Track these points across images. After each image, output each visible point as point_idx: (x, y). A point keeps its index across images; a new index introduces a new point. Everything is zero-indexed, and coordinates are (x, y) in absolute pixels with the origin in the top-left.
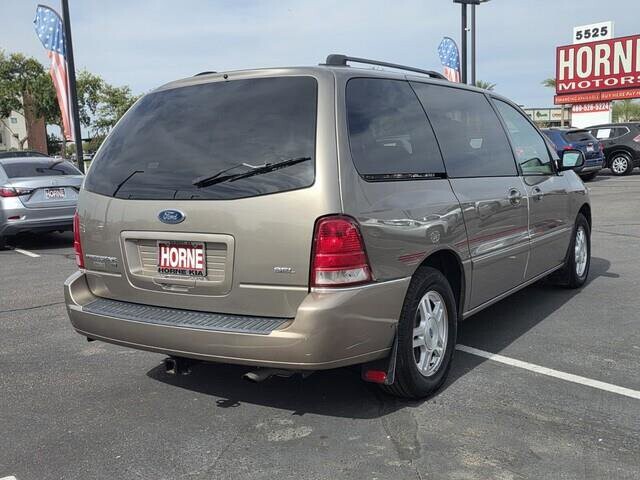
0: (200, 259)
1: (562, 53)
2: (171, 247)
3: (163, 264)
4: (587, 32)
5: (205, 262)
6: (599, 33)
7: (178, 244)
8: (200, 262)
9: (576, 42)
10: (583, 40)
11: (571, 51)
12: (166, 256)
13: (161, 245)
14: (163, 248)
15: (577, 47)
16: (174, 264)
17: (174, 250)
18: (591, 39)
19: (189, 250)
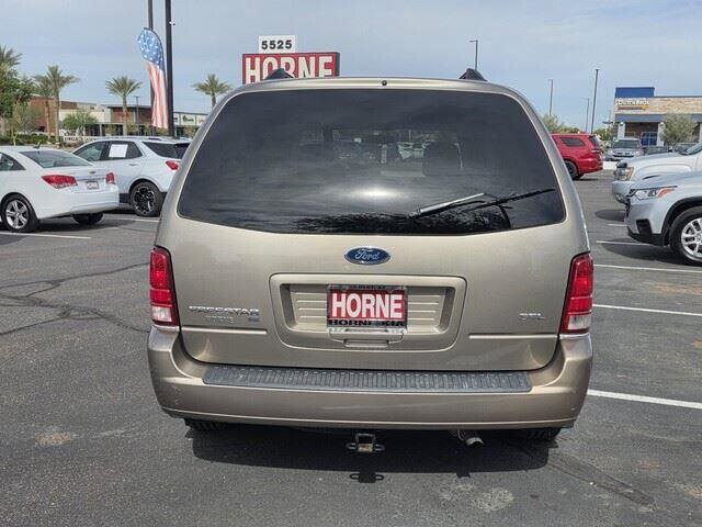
0: (399, 306)
1: (248, 60)
2: (348, 292)
3: (335, 314)
4: (272, 43)
5: (404, 310)
6: (284, 45)
7: (361, 290)
8: (396, 310)
9: (261, 51)
10: (269, 51)
11: (258, 60)
12: (341, 304)
13: (332, 291)
14: (335, 295)
15: (263, 57)
16: (354, 315)
17: (353, 296)
18: (276, 51)
19: (379, 296)
